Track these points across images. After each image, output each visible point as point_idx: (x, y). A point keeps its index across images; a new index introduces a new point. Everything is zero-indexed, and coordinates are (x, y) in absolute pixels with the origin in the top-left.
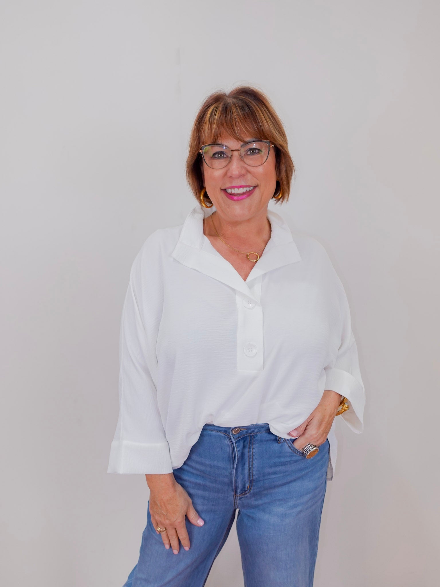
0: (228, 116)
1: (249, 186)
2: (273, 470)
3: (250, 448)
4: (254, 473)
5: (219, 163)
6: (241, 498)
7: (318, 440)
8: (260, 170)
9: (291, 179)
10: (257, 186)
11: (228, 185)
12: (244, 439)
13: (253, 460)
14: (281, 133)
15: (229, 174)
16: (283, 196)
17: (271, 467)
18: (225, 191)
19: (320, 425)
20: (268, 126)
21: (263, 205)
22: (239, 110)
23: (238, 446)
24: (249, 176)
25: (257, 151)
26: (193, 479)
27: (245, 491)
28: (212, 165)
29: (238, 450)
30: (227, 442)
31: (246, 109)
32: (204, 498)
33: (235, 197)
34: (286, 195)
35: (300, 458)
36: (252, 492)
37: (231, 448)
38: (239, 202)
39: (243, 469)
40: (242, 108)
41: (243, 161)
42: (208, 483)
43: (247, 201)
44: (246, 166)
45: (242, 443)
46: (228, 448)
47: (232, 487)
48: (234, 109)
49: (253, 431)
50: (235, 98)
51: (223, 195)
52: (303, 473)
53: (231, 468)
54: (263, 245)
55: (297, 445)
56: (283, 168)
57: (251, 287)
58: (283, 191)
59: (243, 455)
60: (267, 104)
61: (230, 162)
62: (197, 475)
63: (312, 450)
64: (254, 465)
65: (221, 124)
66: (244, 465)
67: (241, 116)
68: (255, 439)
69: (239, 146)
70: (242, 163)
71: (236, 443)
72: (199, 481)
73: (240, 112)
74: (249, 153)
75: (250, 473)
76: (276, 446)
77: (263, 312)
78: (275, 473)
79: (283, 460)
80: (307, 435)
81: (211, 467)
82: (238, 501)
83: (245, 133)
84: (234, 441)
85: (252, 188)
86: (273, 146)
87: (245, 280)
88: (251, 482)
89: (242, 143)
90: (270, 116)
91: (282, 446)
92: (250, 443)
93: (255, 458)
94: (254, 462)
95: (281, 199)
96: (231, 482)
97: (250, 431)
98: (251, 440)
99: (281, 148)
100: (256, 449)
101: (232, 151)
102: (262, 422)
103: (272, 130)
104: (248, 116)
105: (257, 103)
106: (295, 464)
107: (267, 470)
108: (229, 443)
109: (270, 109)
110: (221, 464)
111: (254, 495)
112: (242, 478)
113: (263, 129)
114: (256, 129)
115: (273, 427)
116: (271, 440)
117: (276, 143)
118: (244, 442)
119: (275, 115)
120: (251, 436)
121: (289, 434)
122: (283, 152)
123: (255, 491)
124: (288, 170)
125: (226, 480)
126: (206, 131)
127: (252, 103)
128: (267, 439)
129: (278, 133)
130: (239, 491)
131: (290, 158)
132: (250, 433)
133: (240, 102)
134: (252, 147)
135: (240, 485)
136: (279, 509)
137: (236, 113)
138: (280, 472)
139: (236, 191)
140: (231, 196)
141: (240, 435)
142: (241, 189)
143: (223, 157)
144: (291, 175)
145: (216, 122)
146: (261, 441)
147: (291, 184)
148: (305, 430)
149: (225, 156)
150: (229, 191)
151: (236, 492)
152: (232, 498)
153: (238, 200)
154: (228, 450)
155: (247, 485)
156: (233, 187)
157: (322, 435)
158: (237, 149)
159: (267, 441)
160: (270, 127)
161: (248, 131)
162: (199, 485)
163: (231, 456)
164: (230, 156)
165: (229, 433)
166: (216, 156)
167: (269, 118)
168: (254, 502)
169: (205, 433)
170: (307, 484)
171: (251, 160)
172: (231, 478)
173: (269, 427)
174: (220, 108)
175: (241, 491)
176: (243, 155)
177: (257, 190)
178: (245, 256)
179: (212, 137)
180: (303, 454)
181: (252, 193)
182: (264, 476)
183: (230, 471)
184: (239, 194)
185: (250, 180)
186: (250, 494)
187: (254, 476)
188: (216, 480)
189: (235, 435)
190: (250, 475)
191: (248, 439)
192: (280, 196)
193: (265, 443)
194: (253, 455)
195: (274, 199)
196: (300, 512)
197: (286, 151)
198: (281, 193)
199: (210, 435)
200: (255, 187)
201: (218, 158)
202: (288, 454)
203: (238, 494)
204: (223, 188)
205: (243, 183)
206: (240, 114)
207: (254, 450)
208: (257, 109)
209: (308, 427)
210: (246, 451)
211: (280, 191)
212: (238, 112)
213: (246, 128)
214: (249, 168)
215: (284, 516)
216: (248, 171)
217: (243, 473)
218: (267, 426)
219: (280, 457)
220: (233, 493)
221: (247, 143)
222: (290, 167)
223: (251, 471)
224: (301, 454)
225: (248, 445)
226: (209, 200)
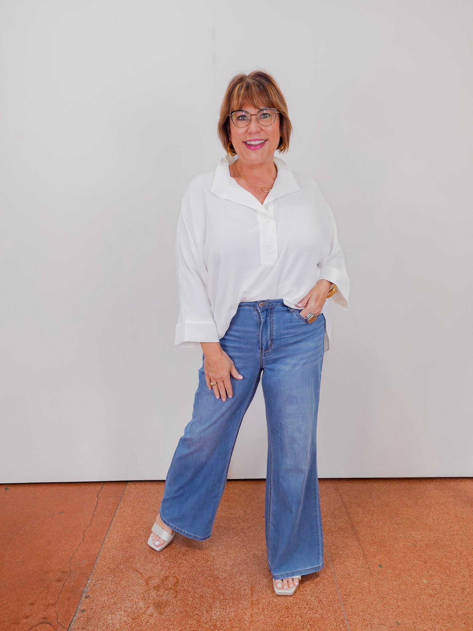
0: (250, 92)
1: (262, 140)
2: (286, 331)
3: (271, 317)
4: (274, 333)
5: (241, 124)
6: (265, 354)
7: (315, 310)
8: (270, 128)
9: (290, 135)
10: (267, 140)
11: (248, 139)
12: (267, 310)
13: (273, 324)
14: (284, 104)
15: (249, 131)
16: (284, 148)
17: (285, 329)
18: (245, 142)
19: (317, 300)
20: (275, 99)
21: (271, 153)
22: (256, 88)
23: (263, 315)
24: (262, 133)
25: (268, 115)
26: (232, 345)
27: (268, 347)
28: (237, 125)
29: (263, 317)
30: (255, 313)
31: (261, 87)
32: (239, 358)
33: (253, 148)
34: (287, 146)
35: (304, 323)
36: (272, 348)
37: (258, 317)
38: (255, 150)
39: (266, 331)
40: (258, 86)
41: (258, 122)
42: (242, 346)
43: (260, 150)
44: (260, 126)
45: (265, 312)
46: (256, 317)
47: (259, 345)
48: (253, 87)
49: (273, 305)
50: (254, 79)
51: (244, 145)
52: (307, 336)
53: (258, 331)
54: (272, 181)
55: (302, 314)
56: (285, 128)
57: (267, 208)
58: (285, 144)
59: (266, 321)
60: (274, 84)
61: (250, 123)
62: (235, 341)
63: (312, 316)
64: (273, 328)
65: (245, 97)
66: (267, 328)
67: (258, 92)
68: (274, 310)
69: (257, 112)
70: (258, 124)
71: (261, 312)
72: (236, 345)
73: (257, 89)
74: (262, 117)
75: (271, 334)
76: (288, 315)
77: (276, 224)
78: (288, 334)
79: (293, 324)
80: (308, 307)
81: (245, 332)
82: (263, 357)
83: (261, 104)
84: (260, 311)
85: (263, 141)
86: (279, 112)
87: (262, 204)
88: (272, 340)
89: (258, 110)
90: (277, 92)
91: (292, 315)
92: (271, 313)
93: (274, 323)
94: (273, 326)
95: (283, 150)
96: (259, 342)
97: (270, 305)
98: (271, 311)
99: (283, 114)
100: (275, 317)
101: (251, 115)
102: (278, 298)
103: (278, 101)
104: (263, 92)
105: (268, 83)
106: (301, 328)
107: (282, 332)
108: (257, 314)
109: (277, 87)
110: (251, 329)
111: (275, 351)
112: (265, 338)
113: (272, 101)
114: (268, 101)
115: (286, 301)
116: (284, 311)
117: (280, 110)
118: (267, 312)
119: (280, 91)
120: (271, 308)
121: (296, 306)
122: (285, 117)
123: (274, 347)
124: (288, 130)
125: (255, 341)
126: (235, 101)
127: (265, 83)
128: (282, 310)
129: (281, 104)
130: (264, 348)
131: (289, 121)
132: (271, 306)
133: (257, 82)
134: (263, 113)
135: (264, 343)
136: (291, 361)
137: (255, 89)
138: (291, 333)
139: (253, 143)
140: (249, 146)
141: (264, 308)
142: (257, 141)
143: (245, 120)
144: (290, 133)
145: (242, 95)
146: (278, 311)
147: (290, 139)
148: (307, 304)
149: (246, 119)
150: (249, 143)
151: (262, 348)
152: (259, 355)
153: (254, 150)
154: (256, 318)
155: (269, 343)
156: (252, 140)
157: (318, 307)
158: (255, 114)
159: (282, 311)
160: (276, 100)
161: (262, 102)
162: (236, 348)
163: (258, 322)
164: (250, 119)
165: (257, 307)
166: (240, 118)
167: (276, 93)
168: (274, 356)
169: (240, 308)
170: (310, 344)
171: (264, 122)
172: (258, 339)
173: (283, 302)
174: (244, 86)
175: (265, 348)
176: (258, 118)
177: (267, 143)
178: (261, 189)
179: (239, 105)
180: (306, 321)
181: (264, 144)
182: (280, 336)
183: (258, 333)
184: (254, 145)
185: (263, 136)
186: (271, 350)
187: (274, 335)
188: (248, 342)
189: (260, 307)
190: (271, 336)
191: (270, 310)
192: (283, 147)
193: (280, 313)
194: (273, 321)
195: (278, 150)
196: (306, 363)
197: (287, 116)
198: (283, 146)
199: (244, 310)
200: (266, 140)
201: (242, 120)
202: (296, 320)
203: (263, 350)
204: (244, 141)
205: (258, 138)
206: (258, 90)
207: (273, 318)
208: (268, 87)
209: (309, 302)
210: (268, 318)
211: (283, 144)
212: (256, 89)
213: (261, 100)
214: (263, 127)
215: (295, 365)
216: (262, 130)
217: (266, 334)
218: (282, 301)
219: (290, 322)
220: (260, 351)
221: (262, 110)
222: (290, 127)
223: (272, 333)
224: (305, 321)
225: (269, 314)
226: (234, 151)
